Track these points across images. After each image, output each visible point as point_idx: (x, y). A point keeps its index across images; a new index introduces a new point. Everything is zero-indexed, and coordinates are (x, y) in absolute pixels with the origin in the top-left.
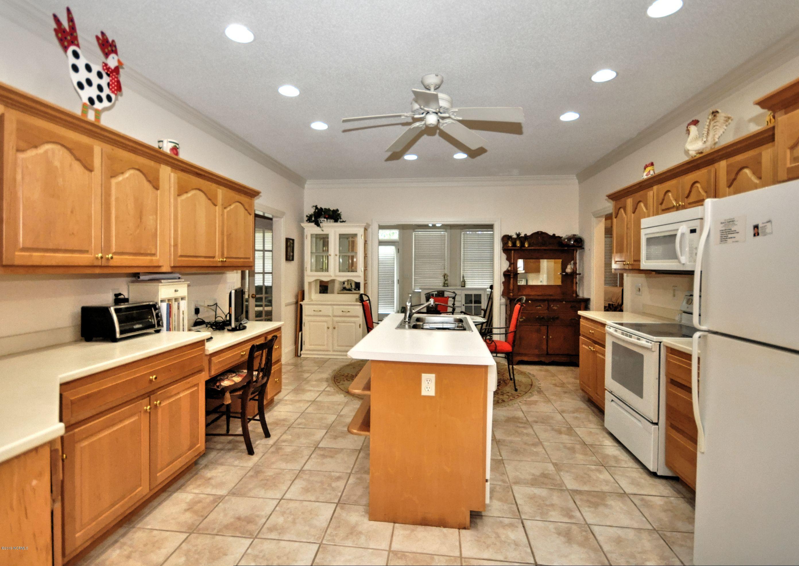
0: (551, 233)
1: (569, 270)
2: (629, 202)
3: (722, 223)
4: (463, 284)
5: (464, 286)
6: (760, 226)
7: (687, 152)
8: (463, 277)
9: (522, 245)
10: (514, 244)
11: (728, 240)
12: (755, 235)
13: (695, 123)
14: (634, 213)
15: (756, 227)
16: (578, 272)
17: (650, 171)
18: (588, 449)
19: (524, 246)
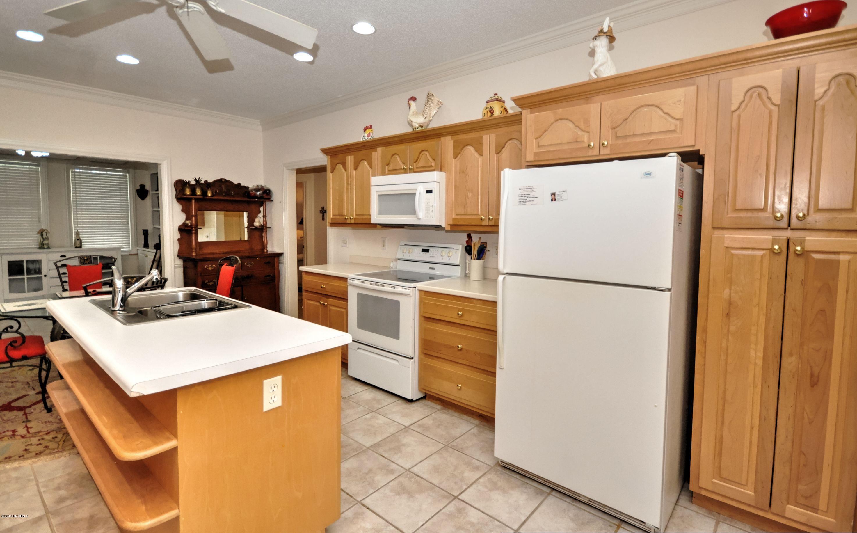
0: (236, 182)
1: (257, 224)
2: (350, 159)
3: (520, 189)
4: (79, 245)
5: (81, 247)
6: (556, 194)
7: (410, 124)
8: (77, 234)
9: (204, 193)
10: (193, 192)
11: (527, 202)
12: (552, 200)
13: (414, 99)
14: (355, 169)
15: (553, 194)
16: (268, 226)
17: (370, 133)
18: (351, 402)
19: (207, 196)
